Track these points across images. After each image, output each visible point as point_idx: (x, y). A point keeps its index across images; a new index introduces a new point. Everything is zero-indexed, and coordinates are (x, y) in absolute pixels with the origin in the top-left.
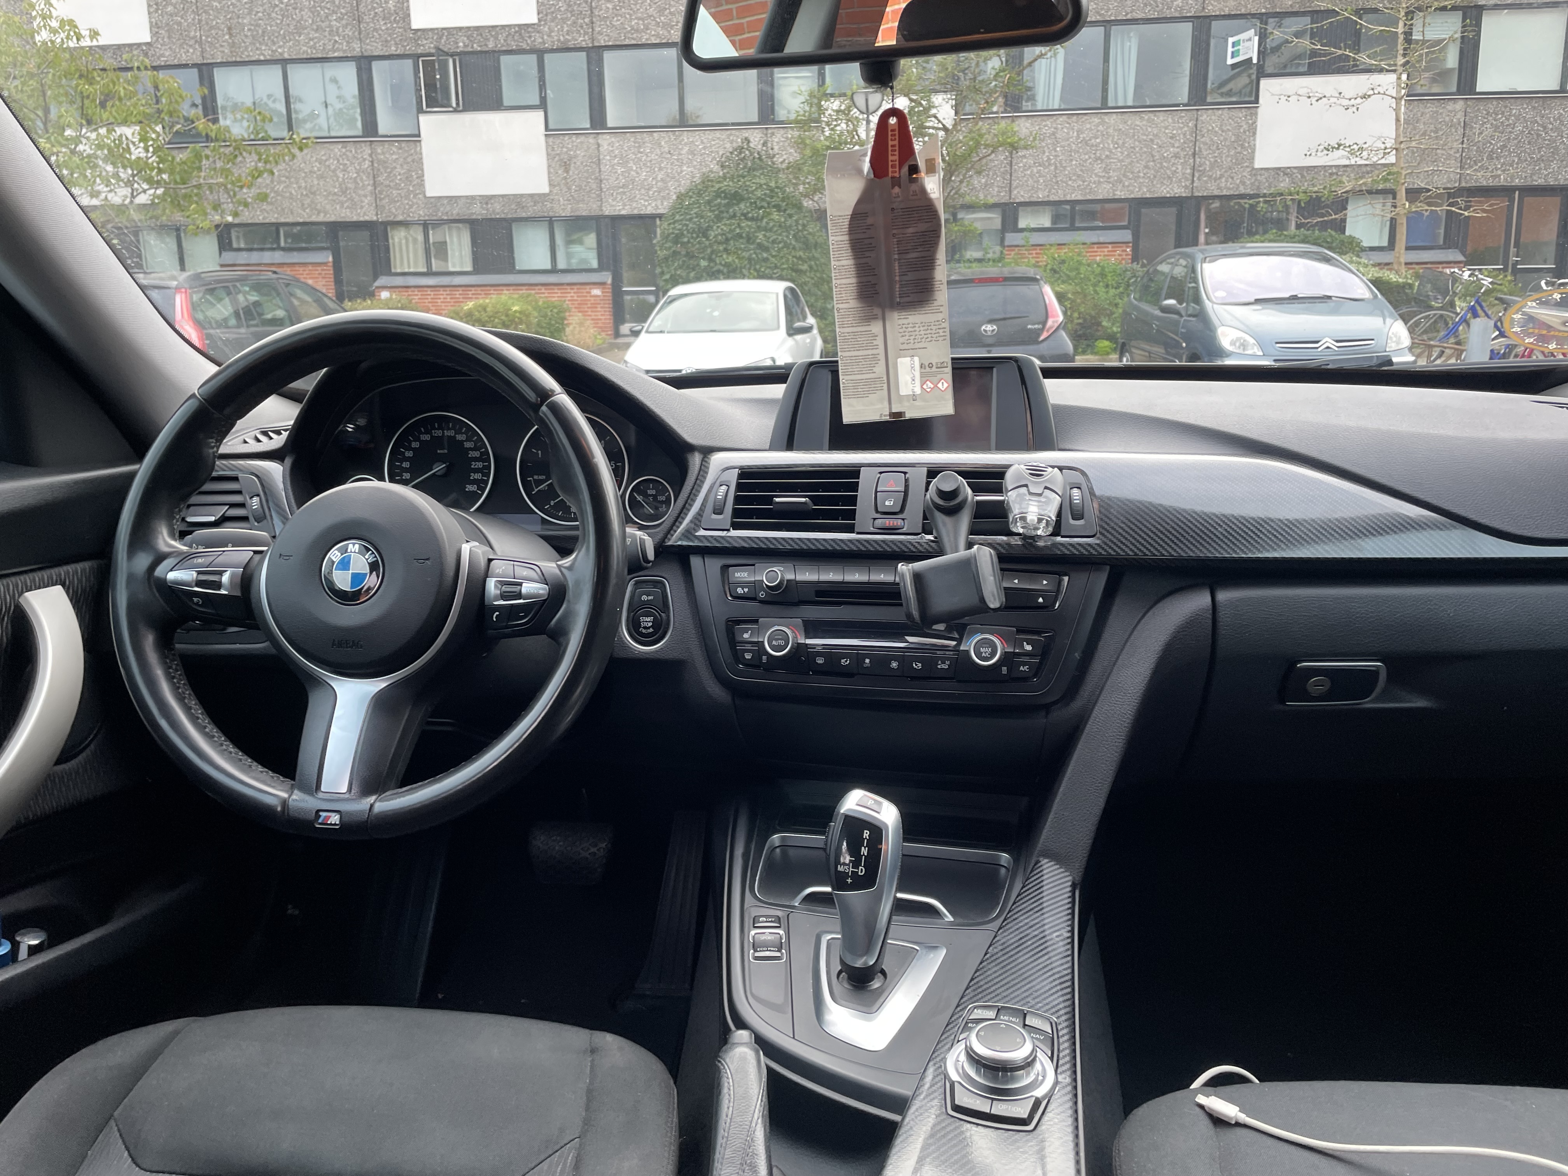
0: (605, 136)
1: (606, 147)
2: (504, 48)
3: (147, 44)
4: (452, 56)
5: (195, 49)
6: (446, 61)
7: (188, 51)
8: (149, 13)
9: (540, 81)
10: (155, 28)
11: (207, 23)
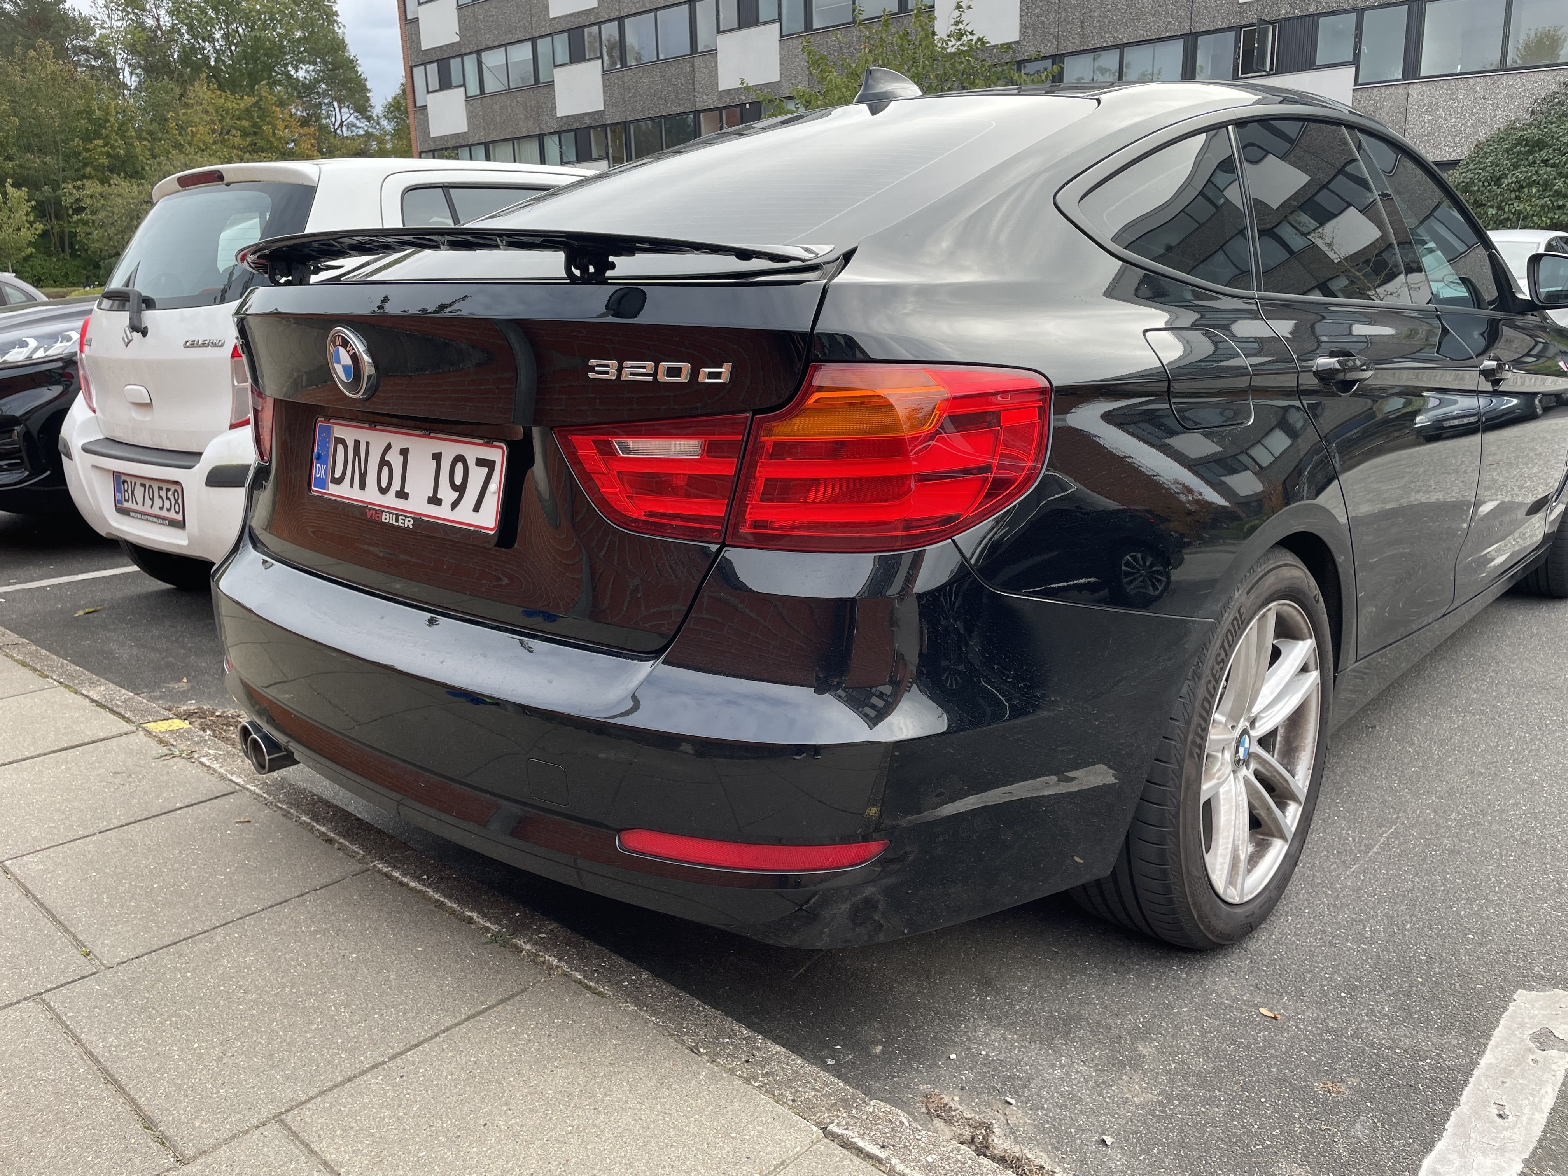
0: (1415, 86)
1: (1415, 96)
2: (1325, 11)
3: (1017, 42)
4: (1272, 23)
5: (1052, 43)
6: (1267, 29)
7: (1047, 45)
8: (1021, 16)
9: (1356, 38)
10: (1023, 28)
11: (1065, 20)
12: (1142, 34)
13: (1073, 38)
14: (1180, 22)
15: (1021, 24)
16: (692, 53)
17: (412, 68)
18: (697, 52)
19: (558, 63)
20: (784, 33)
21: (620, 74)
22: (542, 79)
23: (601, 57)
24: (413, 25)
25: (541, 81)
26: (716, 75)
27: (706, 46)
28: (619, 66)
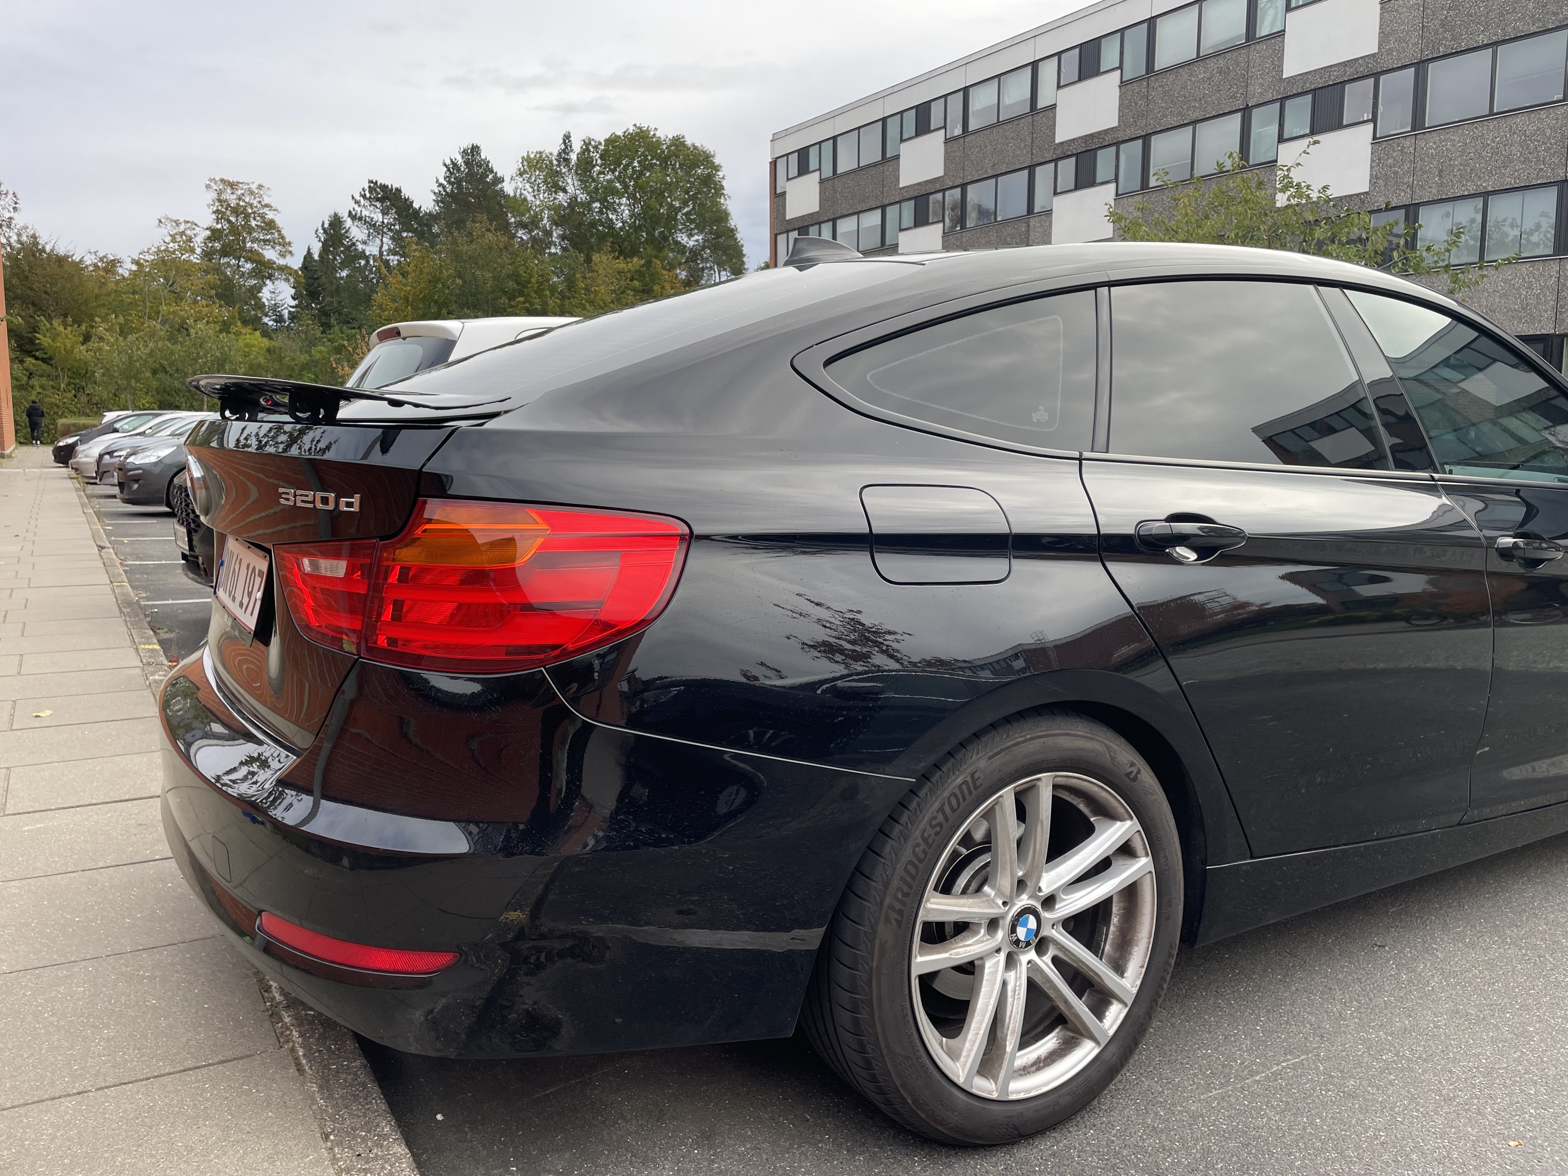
3: (1365, 193)
5: (1406, 193)
7: (1399, 195)
10: (1374, 179)
11: (1421, 169)
12: (1509, 182)
13: (1430, 187)
14: (1553, 169)
15: (1371, 175)
16: (1028, 214)
17: (776, 235)
18: (1033, 213)
19: (903, 227)
20: (1120, 192)
21: (959, 236)
22: (888, 242)
23: (943, 221)
24: (781, 198)
25: (887, 244)
26: (1050, 234)
27: (1042, 207)
28: (958, 228)
